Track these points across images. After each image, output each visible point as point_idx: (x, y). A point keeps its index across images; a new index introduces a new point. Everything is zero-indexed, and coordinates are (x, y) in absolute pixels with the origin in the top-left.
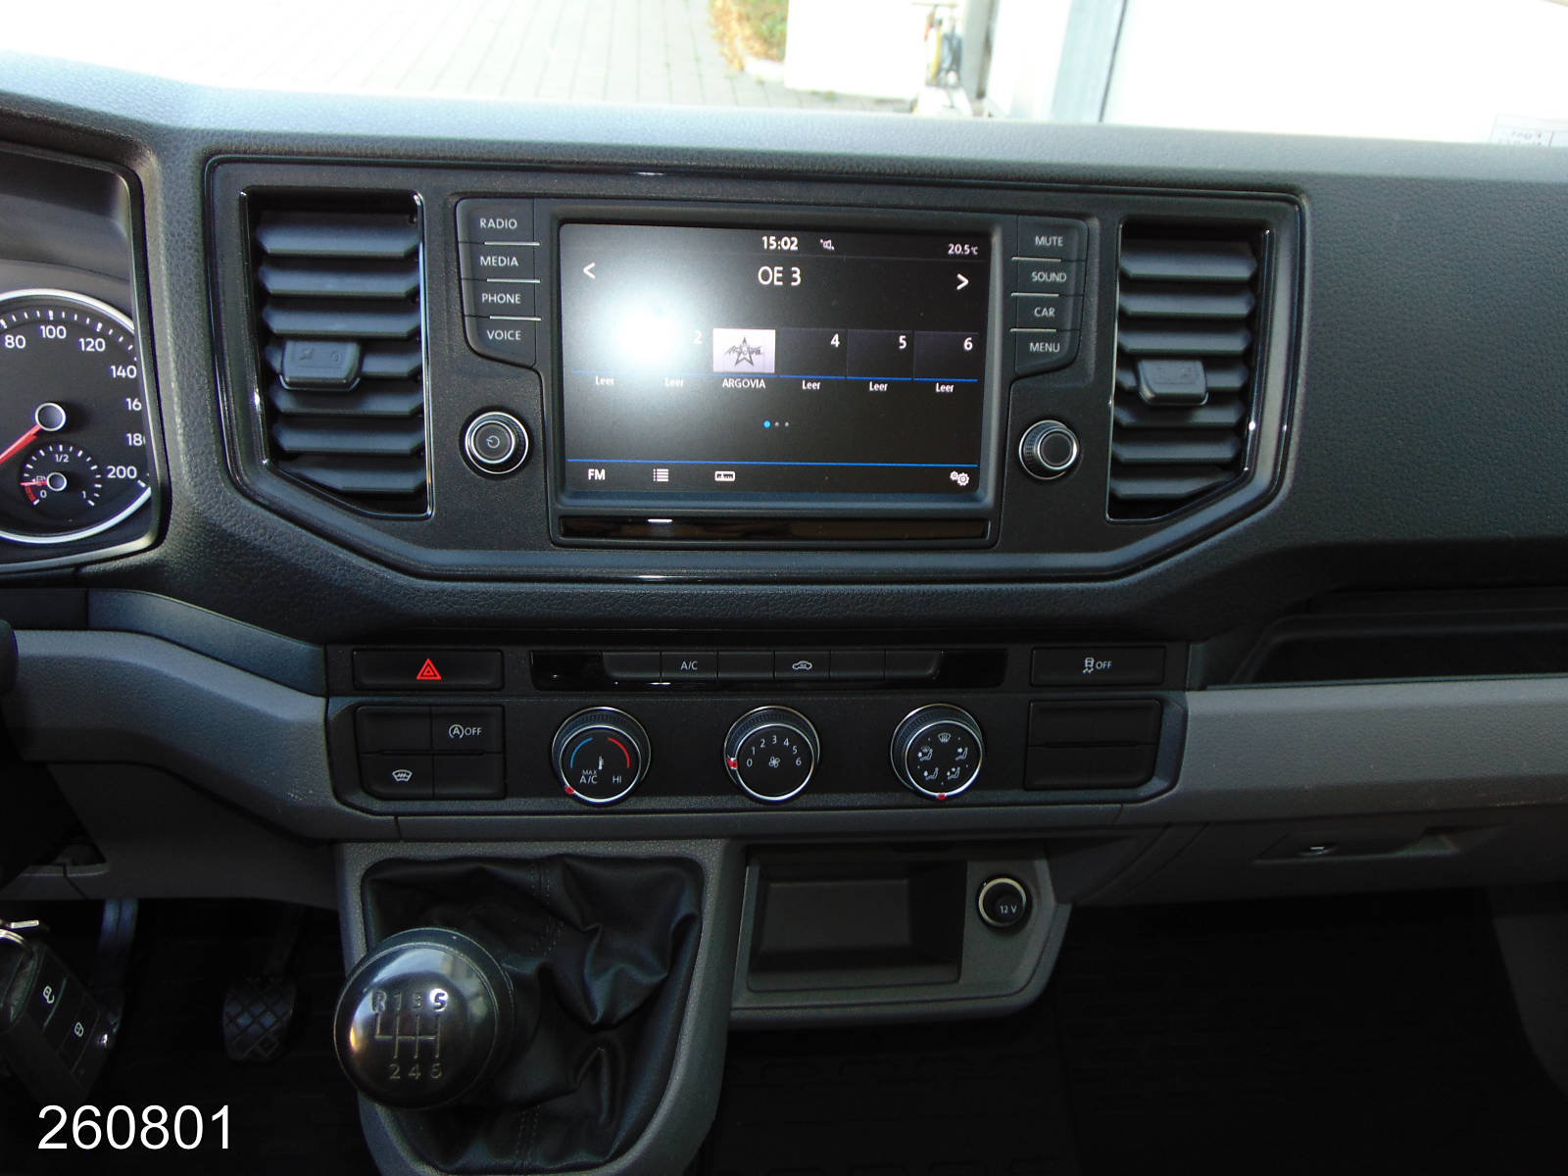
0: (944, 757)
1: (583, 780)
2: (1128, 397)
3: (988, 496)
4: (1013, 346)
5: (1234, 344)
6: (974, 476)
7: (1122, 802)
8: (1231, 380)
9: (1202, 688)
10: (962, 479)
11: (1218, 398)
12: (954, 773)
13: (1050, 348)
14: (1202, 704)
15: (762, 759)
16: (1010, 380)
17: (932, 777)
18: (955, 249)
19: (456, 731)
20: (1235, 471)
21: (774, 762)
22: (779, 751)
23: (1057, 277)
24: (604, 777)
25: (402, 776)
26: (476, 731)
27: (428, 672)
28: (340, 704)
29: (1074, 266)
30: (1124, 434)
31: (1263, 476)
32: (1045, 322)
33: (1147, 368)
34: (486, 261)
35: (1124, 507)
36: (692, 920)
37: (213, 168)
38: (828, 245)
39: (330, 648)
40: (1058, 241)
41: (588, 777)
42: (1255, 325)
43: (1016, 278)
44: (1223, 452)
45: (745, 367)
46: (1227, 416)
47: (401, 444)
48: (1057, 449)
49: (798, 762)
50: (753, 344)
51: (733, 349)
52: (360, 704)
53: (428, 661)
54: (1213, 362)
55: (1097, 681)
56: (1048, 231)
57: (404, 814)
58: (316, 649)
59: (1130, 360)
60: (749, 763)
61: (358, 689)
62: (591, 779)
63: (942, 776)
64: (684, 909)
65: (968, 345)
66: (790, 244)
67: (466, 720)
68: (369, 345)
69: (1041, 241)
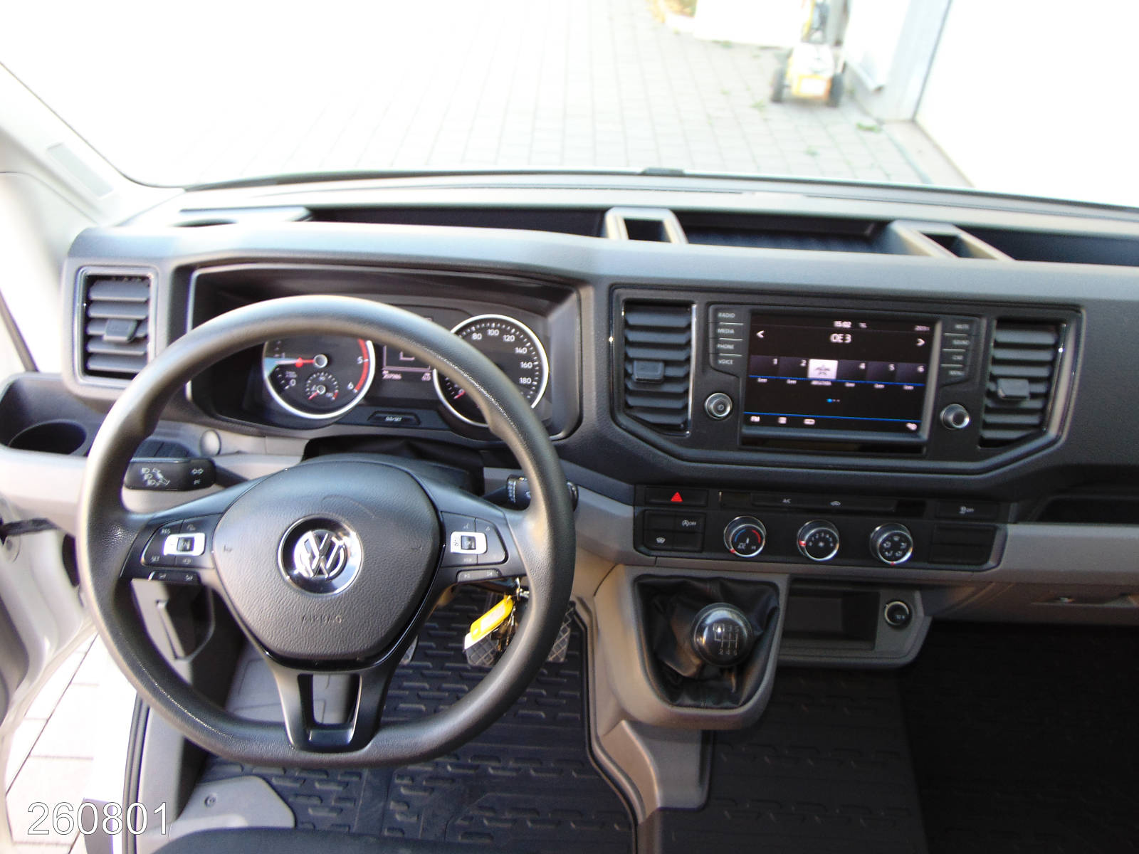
0: (895, 547)
1: (739, 547)
2: (992, 395)
3: (925, 435)
4: (942, 372)
5: (1042, 372)
6: (919, 425)
7: (973, 571)
8: (1040, 388)
9: (1015, 523)
10: (912, 426)
11: (1034, 396)
12: (899, 554)
13: (959, 373)
14: (1013, 530)
15: (816, 542)
16: (940, 386)
17: (890, 555)
18: (919, 328)
19: (686, 523)
20: (1040, 429)
21: (821, 544)
22: (821, 539)
23: (965, 343)
24: (748, 546)
25: (661, 540)
26: (694, 523)
27: (677, 498)
28: (639, 509)
29: (973, 338)
30: (989, 411)
31: (1053, 432)
32: (957, 362)
33: (1002, 382)
34: (721, 331)
35: (986, 443)
36: (776, 609)
37: (613, 290)
38: (863, 325)
39: (638, 487)
40: (966, 327)
41: (742, 546)
42: (1052, 364)
43: (946, 342)
44: (1033, 420)
45: (822, 376)
46: (1037, 404)
47: (677, 404)
48: (959, 419)
49: (832, 545)
50: (827, 366)
51: (818, 369)
52: (646, 510)
53: (677, 493)
54: (1032, 380)
55: (967, 517)
56: (962, 322)
57: (660, 556)
58: (631, 486)
59: (994, 378)
60: (811, 544)
61: (647, 503)
62: (743, 547)
63: (894, 555)
64: (772, 604)
65: (921, 369)
66: (847, 325)
67: (690, 519)
68: (667, 363)
69: (958, 327)
